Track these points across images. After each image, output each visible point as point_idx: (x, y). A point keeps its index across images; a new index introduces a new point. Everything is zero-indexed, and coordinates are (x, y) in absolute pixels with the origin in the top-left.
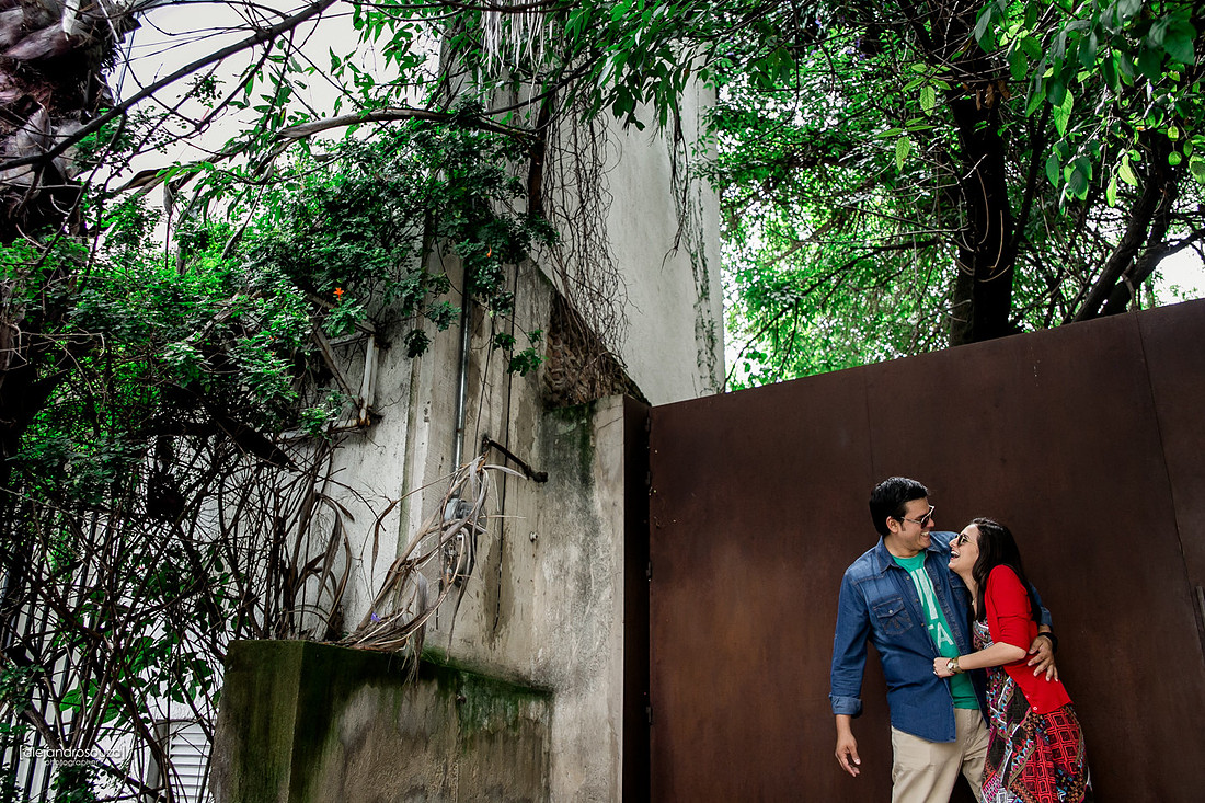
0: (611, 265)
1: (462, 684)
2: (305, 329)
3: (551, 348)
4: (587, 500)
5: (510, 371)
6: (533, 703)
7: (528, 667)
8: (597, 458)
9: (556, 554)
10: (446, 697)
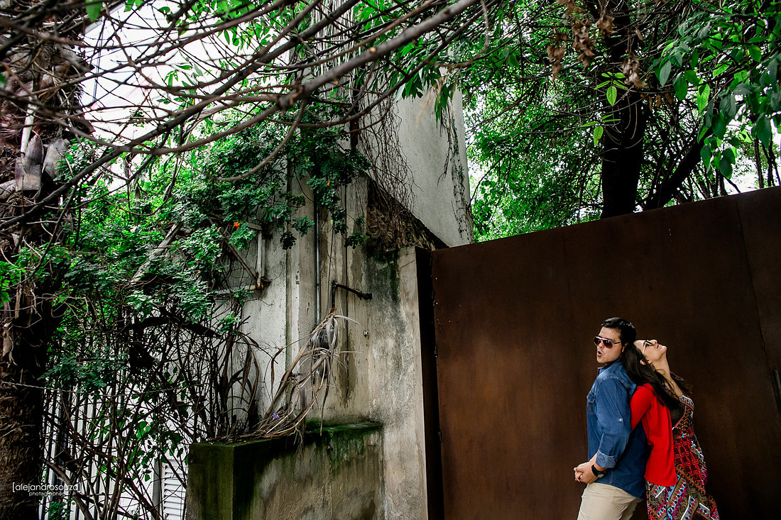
0: (402, 161)
1: (331, 438)
2: (217, 253)
3: (369, 213)
4: (396, 311)
5: (346, 246)
6: (372, 435)
7: (367, 410)
8: (401, 285)
9: (380, 343)
10: (321, 450)
